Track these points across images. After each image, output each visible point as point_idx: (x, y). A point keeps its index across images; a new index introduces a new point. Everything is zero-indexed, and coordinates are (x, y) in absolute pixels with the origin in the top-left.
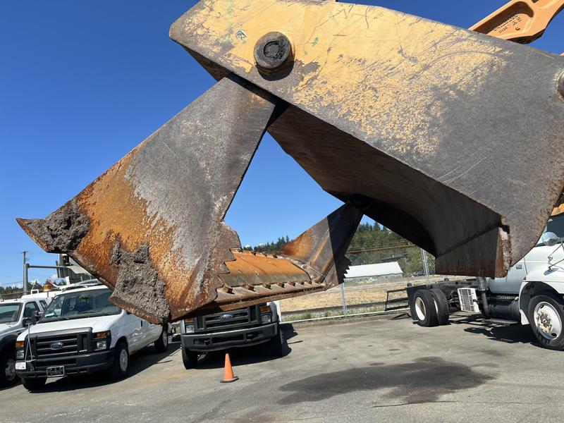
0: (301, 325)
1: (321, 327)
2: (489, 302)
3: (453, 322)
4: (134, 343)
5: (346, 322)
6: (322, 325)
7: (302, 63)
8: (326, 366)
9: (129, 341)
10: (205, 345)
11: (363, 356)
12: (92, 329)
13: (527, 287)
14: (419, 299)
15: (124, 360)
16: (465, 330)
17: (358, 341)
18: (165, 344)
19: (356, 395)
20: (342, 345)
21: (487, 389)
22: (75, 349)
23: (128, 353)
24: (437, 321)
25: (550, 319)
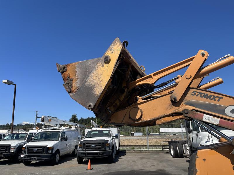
0: (129, 151)
1: (136, 153)
4: (62, 153)
6: (137, 152)
9: (60, 151)
11: (140, 166)
12: (47, 145)
14: (172, 147)
15: (57, 158)
17: (144, 161)
18: (76, 153)
20: (137, 161)
22: (41, 152)
23: (59, 155)
24: (178, 156)
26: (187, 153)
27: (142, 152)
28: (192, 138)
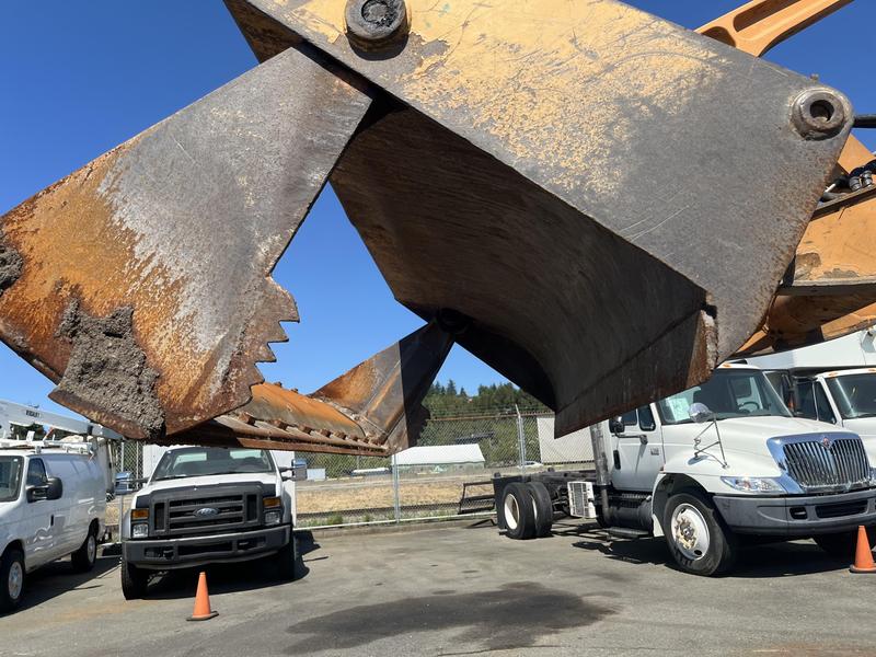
0: (326, 533)
1: (357, 538)
2: (611, 503)
3: (556, 533)
4: (36, 553)
5: (397, 531)
6: (356, 534)
7: (421, 40)
8: (364, 595)
9: (27, 549)
10: (164, 558)
11: (423, 580)
13: (664, 482)
14: (511, 497)
15: (15, 580)
16: (574, 545)
17: (415, 559)
18: (91, 559)
19: (410, 639)
20: (391, 565)
21: (605, 628)
23: (24, 568)
24: (535, 531)
25: (693, 529)
26: (587, 514)
27: (378, 532)
28: (616, 455)
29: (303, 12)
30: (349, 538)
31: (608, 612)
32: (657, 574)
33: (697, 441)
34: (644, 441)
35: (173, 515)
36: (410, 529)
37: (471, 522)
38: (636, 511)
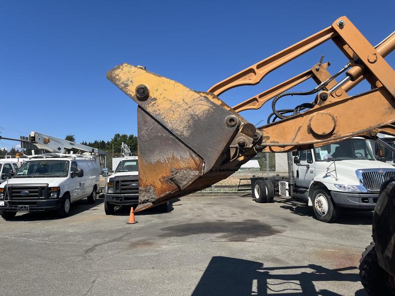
2: (294, 191)
3: (276, 201)
4: (75, 196)
5: (212, 196)
7: (151, 97)
8: (191, 220)
9: (71, 194)
10: (119, 201)
11: (215, 216)
12: (48, 184)
13: (313, 184)
14: (257, 186)
15: (67, 206)
16: (281, 207)
17: (215, 208)
18: (94, 199)
19: (202, 236)
20: (205, 209)
21: (274, 238)
22: (37, 196)
23: (70, 201)
24: (266, 200)
25: (323, 204)
26: (285, 195)
27: (205, 196)
28: (298, 171)
29: (127, 89)
30: (192, 198)
31: (279, 232)
32: (308, 220)
33: (328, 169)
34: (308, 167)
35: (122, 185)
36: (217, 196)
37: (243, 195)
38: (302, 195)
